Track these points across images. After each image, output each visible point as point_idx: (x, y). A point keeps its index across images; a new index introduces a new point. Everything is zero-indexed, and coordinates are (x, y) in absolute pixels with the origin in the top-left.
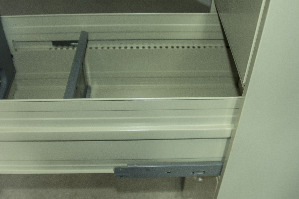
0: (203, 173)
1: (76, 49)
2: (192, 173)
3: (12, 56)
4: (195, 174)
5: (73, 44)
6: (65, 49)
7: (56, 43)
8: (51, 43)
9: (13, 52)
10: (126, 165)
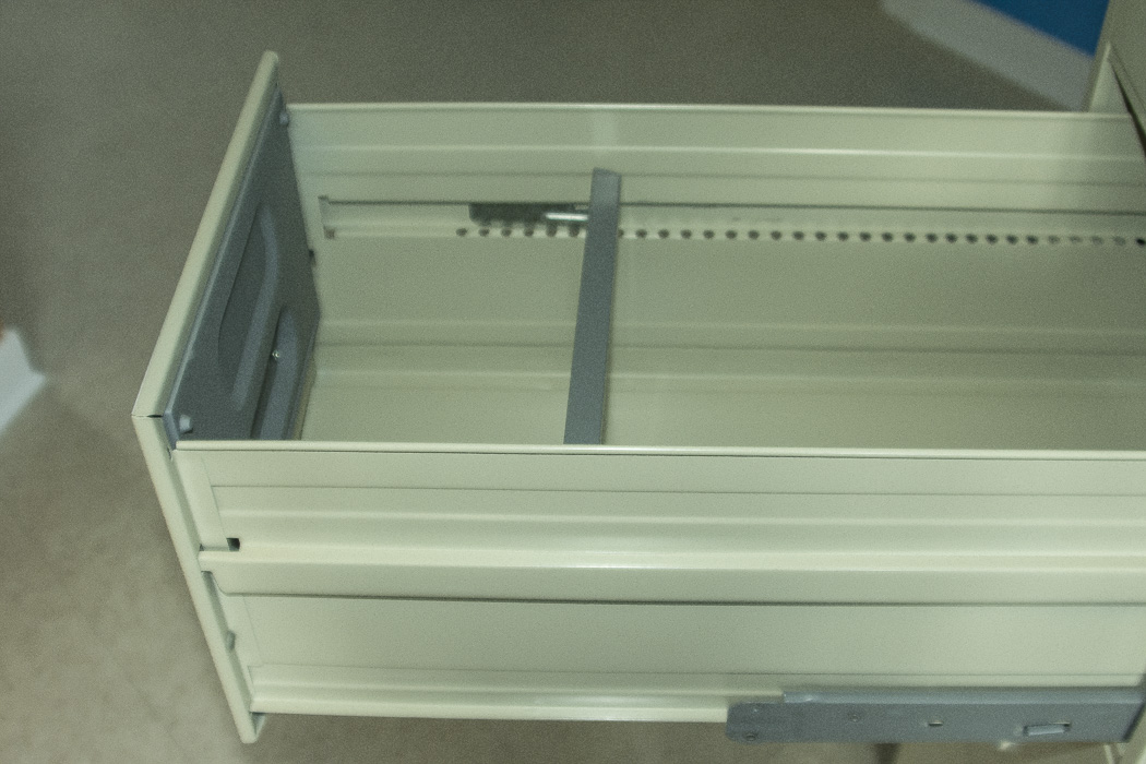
0: (1062, 731)
1: (583, 234)
2: (1021, 730)
3: (311, 254)
4: (1031, 734)
5: (552, 216)
6: (518, 232)
7: (484, 212)
8: (466, 209)
9: (317, 240)
10: (777, 693)
